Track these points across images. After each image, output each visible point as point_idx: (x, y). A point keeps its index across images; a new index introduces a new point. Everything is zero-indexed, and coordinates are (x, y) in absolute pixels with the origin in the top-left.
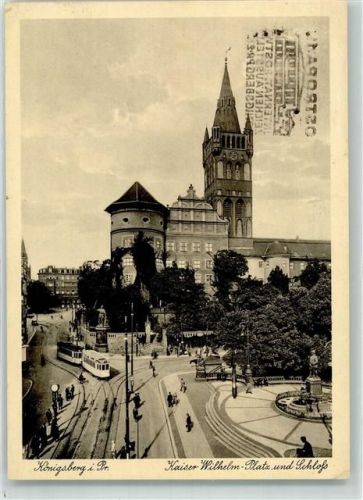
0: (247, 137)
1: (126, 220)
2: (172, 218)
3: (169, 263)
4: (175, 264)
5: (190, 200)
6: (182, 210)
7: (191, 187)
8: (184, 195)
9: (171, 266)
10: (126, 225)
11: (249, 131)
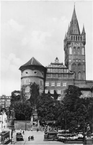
0: (83, 36)
1: (27, 73)
2: (48, 72)
3: (46, 92)
4: (49, 92)
5: (56, 64)
6: (53, 68)
7: (57, 59)
8: (54, 62)
9: (47, 93)
10: (27, 75)
11: (84, 33)
